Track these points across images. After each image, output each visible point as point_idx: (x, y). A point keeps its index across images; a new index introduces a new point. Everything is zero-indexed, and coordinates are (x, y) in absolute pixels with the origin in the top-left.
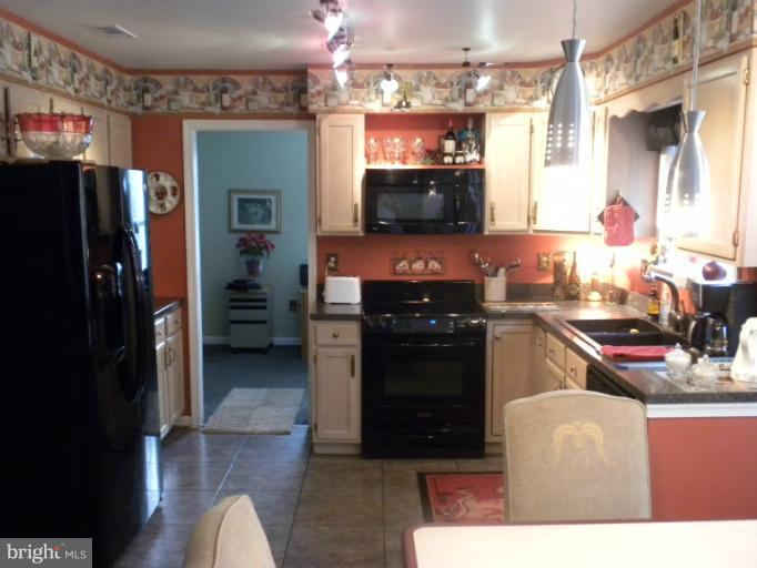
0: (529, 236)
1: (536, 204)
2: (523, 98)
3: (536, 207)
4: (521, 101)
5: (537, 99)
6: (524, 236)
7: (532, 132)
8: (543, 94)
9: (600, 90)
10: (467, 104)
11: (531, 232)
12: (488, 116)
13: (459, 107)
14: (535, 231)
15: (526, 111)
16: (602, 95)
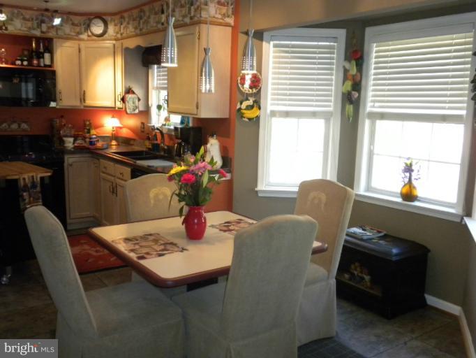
0: (82, 110)
1: (84, 91)
2: (75, 32)
3: (84, 94)
4: (73, 34)
5: (81, 34)
6: (79, 109)
7: (79, 52)
8: (85, 31)
9: (117, 33)
10: (42, 32)
11: (82, 107)
12: (55, 40)
13: (37, 33)
14: (85, 106)
15: (75, 39)
16: (119, 36)
